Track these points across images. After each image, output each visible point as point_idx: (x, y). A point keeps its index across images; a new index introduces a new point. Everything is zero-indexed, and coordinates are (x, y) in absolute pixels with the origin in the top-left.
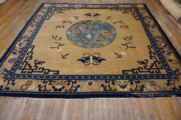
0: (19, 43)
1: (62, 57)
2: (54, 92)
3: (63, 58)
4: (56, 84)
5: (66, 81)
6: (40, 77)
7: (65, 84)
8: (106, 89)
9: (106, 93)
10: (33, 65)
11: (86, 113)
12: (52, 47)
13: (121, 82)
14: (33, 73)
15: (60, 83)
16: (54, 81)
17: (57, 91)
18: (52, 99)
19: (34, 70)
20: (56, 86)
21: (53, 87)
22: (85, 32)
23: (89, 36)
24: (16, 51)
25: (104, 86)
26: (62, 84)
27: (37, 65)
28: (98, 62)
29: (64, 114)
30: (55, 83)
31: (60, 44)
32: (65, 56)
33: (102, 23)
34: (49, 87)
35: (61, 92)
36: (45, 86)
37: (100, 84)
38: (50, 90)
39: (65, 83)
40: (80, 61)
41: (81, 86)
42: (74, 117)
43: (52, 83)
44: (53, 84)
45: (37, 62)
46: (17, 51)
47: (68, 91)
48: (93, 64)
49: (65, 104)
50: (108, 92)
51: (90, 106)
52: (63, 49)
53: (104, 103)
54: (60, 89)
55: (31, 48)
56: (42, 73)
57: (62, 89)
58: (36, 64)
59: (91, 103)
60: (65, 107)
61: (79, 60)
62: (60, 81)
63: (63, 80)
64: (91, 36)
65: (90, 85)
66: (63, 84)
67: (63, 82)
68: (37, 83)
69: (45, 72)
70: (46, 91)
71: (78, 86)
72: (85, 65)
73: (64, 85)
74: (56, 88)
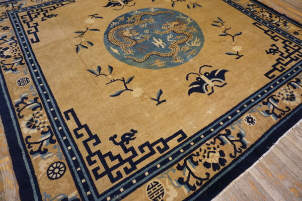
0: (23, 123)
1: (157, 102)
2: (217, 172)
3: (159, 103)
4: (204, 157)
5: (212, 140)
6: (162, 164)
7: (218, 147)
8: (278, 115)
9: (284, 121)
10: (117, 150)
11: (296, 170)
12: (114, 93)
13: (282, 93)
14: (139, 166)
15: (208, 151)
16: (194, 153)
17: (222, 167)
18: (228, 187)
19: (135, 160)
20: (209, 161)
21: (207, 165)
22: (143, 38)
23: (159, 43)
24: (38, 145)
25: (271, 112)
26: (212, 150)
27: (128, 146)
28: (221, 80)
29: (271, 195)
30: (201, 157)
31: (123, 80)
32: (159, 98)
33: (152, 10)
34: (200, 171)
35: (227, 164)
36: (190, 172)
37: (262, 113)
38: (208, 174)
39: (216, 146)
40: (194, 93)
41: (243, 132)
42: (291, 188)
43: (195, 159)
44: (200, 161)
45: (118, 140)
46: (42, 142)
47: (235, 154)
48: (217, 86)
49: (257, 179)
50: (284, 118)
51: (289, 154)
52: (141, 86)
53: (298, 137)
54: (220, 159)
55: (68, 118)
56: (158, 155)
57: (225, 158)
58: (121, 144)
59: (284, 149)
60: (261, 183)
61: (190, 92)
62: (204, 147)
63: (208, 142)
64: (161, 40)
65: (252, 122)
66: (215, 149)
67: (211, 146)
68: (170, 179)
69: (158, 148)
70: (204, 182)
71: (240, 135)
72: (209, 94)
73: (218, 150)
74: (213, 164)
